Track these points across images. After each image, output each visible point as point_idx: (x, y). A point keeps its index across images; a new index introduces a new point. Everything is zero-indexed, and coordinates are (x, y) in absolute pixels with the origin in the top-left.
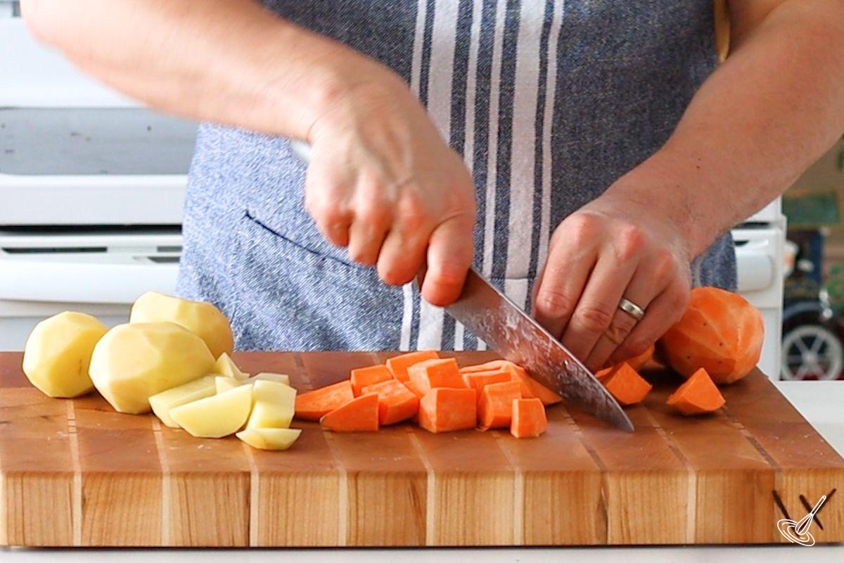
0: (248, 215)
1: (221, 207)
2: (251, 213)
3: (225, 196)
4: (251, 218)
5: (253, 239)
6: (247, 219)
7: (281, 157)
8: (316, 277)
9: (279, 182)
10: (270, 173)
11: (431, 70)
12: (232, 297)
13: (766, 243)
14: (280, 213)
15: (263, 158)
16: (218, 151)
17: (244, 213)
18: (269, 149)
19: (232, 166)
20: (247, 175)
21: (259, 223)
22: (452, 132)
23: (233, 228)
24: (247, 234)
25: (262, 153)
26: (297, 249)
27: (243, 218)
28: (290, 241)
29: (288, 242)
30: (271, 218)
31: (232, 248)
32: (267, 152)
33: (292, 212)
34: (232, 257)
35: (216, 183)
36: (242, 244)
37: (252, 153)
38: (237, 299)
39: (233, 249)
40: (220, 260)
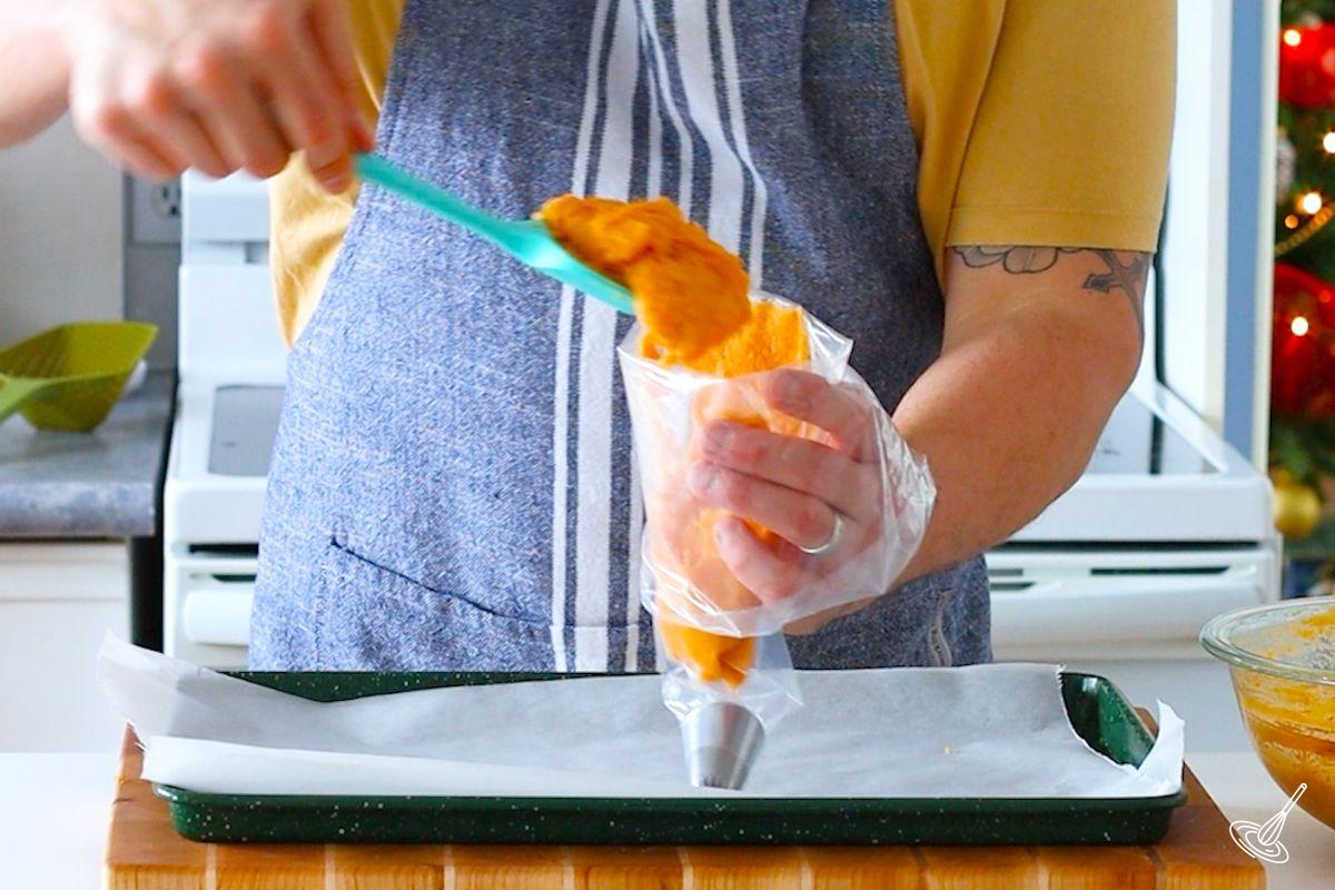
0: (334, 543)
1: (298, 534)
2: (339, 540)
3: (302, 519)
4: (339, 547)
5: (343, 575)
6: (334, 548)
7: (381, 460)
8: (438, 622)
9: (379, 494)
10: (368, 483)
11: (583, 354)
12: (312, 658)
13: (1253, 569)
14: (385, 535)
15: (357, 463)
16: (298, 456)
17: (330, 541)
18: (365, 451)
19: (316, 475)
20: (337, 486)
21: (352, 553)
22: (613, 436)
23: (316, 562)
24: (335, 569)
25: (355, 455)
26: (411, 587)
27: (328, 547)
28: (401, 576)
29: (398, 577)
30: (374, 541)
31: (317, 588)
32: (361, 455)
33: (402, 533)
34: (317, 601)
35: (290, 502)
36: (328, 582)
37: (342, 457)
38: (319, 661)
39: (318, 590)
40: (301, 605)
